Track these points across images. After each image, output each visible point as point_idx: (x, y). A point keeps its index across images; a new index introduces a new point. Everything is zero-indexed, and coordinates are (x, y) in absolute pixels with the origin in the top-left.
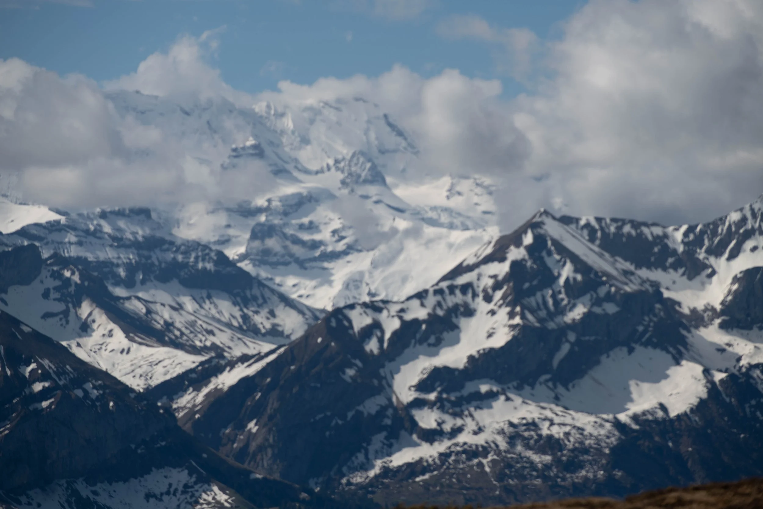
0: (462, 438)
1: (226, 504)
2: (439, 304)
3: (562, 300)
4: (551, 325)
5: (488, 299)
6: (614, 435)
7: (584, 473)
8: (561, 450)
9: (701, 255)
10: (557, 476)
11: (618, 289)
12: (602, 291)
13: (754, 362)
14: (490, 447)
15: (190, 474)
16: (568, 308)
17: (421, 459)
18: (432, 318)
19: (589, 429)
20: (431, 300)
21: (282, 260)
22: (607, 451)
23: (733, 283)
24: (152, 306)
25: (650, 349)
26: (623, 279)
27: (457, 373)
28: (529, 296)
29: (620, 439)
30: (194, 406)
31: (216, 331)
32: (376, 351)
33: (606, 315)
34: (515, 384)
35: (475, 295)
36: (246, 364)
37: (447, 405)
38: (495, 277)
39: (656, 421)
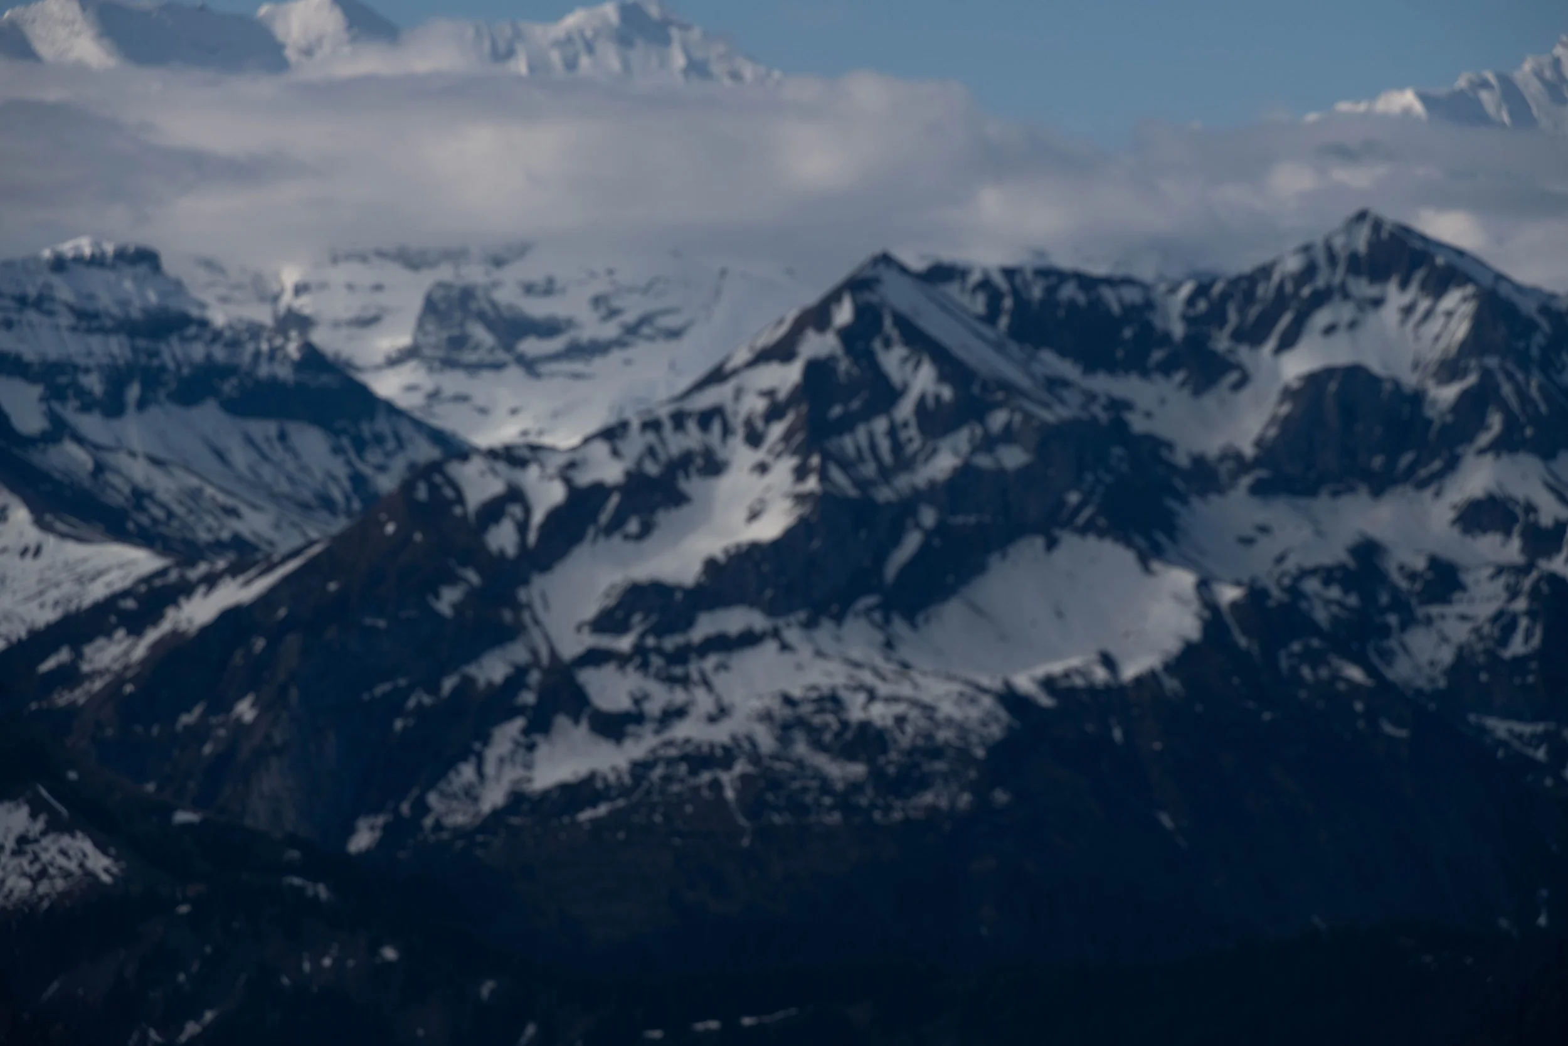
0: (681, 730)
1: (106, 878)
2: (651, 451)
3: (910, 440)
4: (884, 494)
5: (754, 439)
6: (997, 719)
7: (928, 798)
8: (884, 751)
9: (1222, 342)
10: (873, 806)
11: (1028, 417)
12: (998, 419)
13: (1309, 564)
14: (739, 746)
15: (33, 816)
16: (921, 457)
17: (592, 776)
18: (635, 483)
19: (947, 708)
20: (635, 443)
21: (489, 359)
22: (980, 753)
23: (1281, 402)
24: (110, 458)
25: (1092, 541)
26: (1045, 396)
27: (679, 596)
28: (840, 433)
29: (1010, 728)
30: (127, 667)
31: (244, 509)
32: (511, 550)
33: (1001, 472)
34: (802, 615)
35: (727, 431)
36: (241, 579)
37: (657, 661)
38: (770, 394)
39: (1092, 690)
